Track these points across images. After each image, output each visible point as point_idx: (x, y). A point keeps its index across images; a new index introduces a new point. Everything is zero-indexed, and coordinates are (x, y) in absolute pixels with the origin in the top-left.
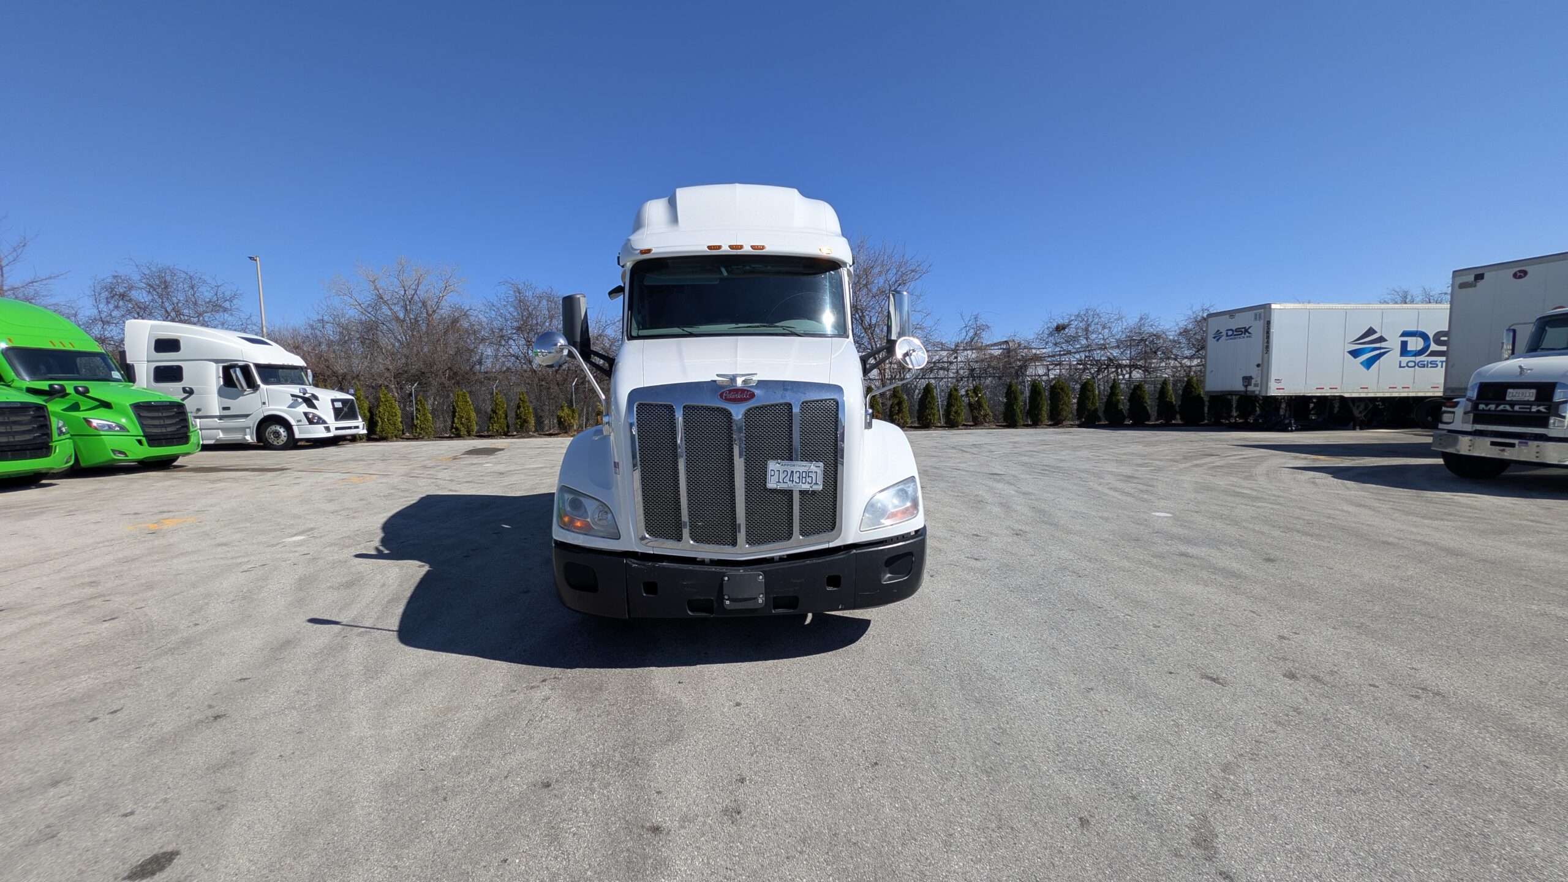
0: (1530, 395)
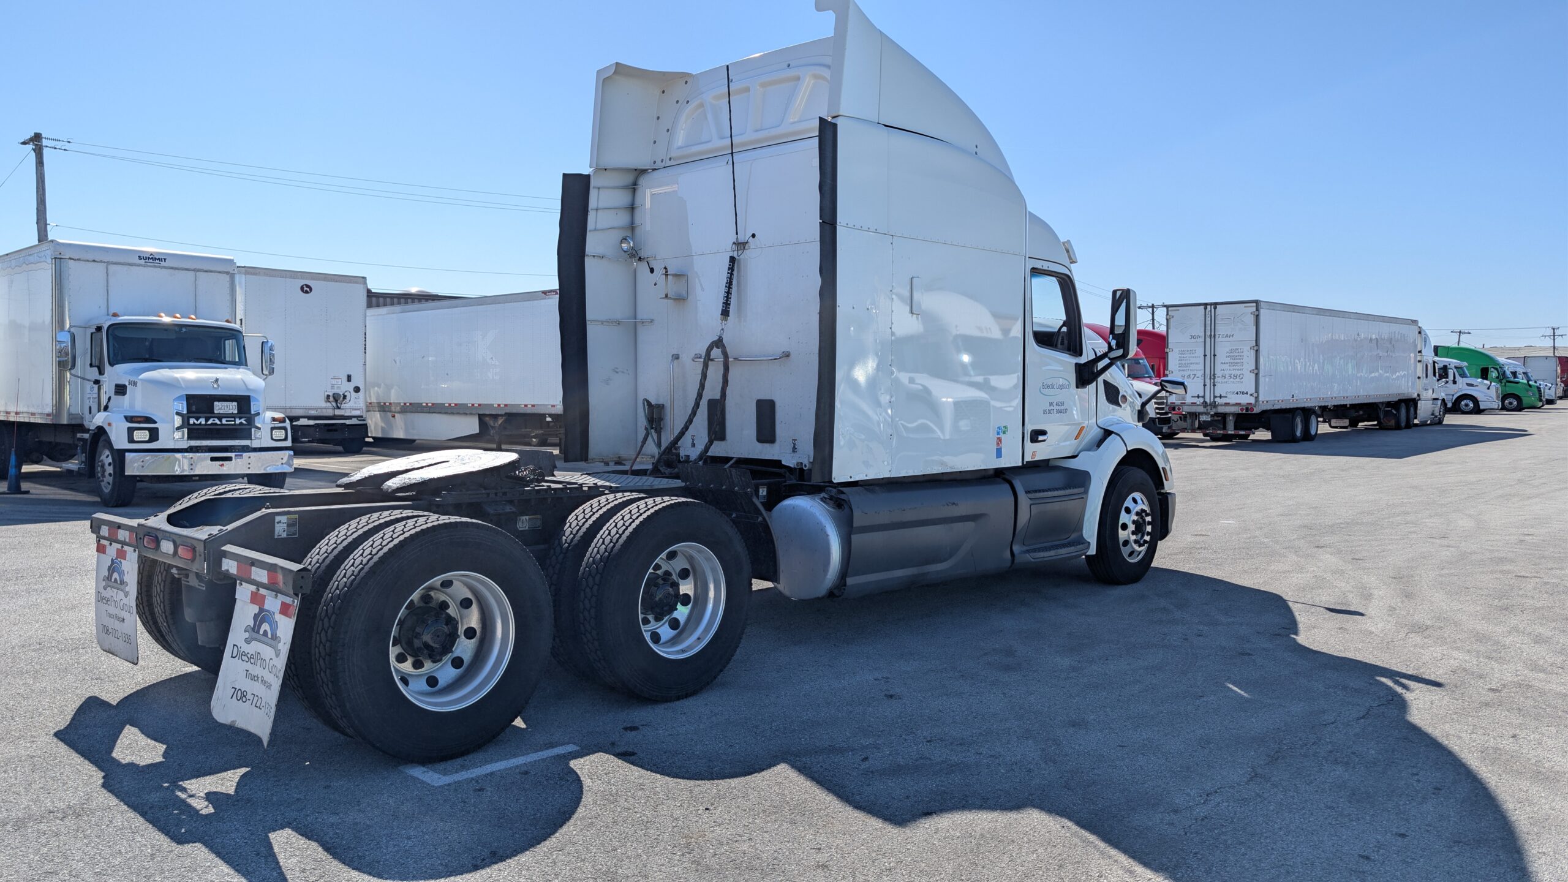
0: (232, 407)
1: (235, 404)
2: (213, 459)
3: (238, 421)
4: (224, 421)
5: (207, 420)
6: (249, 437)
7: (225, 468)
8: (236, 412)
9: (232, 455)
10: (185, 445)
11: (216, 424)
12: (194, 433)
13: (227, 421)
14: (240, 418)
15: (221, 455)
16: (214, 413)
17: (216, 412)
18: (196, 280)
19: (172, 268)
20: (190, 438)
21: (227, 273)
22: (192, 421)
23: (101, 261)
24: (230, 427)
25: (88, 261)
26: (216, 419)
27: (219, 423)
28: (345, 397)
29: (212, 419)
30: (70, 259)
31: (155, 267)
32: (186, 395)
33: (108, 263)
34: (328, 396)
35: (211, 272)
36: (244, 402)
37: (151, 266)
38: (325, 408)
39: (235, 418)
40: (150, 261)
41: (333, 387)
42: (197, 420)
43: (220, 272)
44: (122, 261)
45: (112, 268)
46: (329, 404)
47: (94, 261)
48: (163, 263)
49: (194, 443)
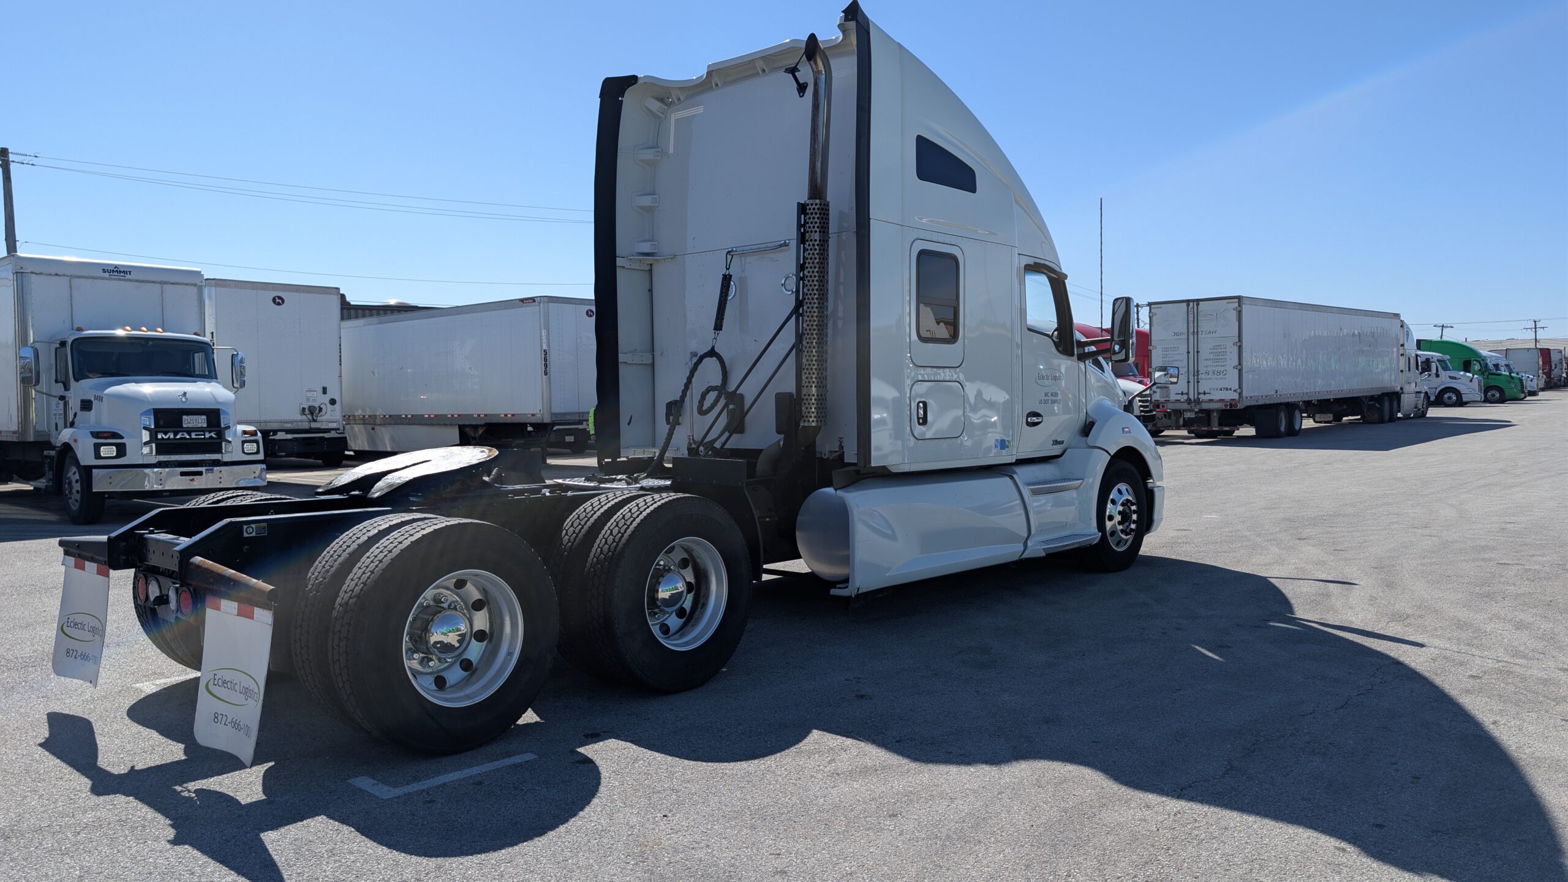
1: (204, 417)
2: (183, 474)
3: (207, 435)
4: (193, 436)
5: (175, 435)
6: (218, 450)
7: (195, 483)
8: (205, 425)
9: (203, 469)
10: (154, 460)
11: (185, 438)
12: (163, 448)
13: (196, 435)
14: (210, 432)
15: (191, 469)
16: (182, 427)
17: (184, 426)
18: (162, 293)
19: (137, 281)
20: (158, 452)
21: (195, 285)
22: (159, 436)
23: (64, 275)
24: (199, 441)
25: (50, 275)
26: (185, 433)
27: (188, 437)
28: (321, 409)
29: (181, 433)
30: (32, 273)
31: (120, 280)
32: (154, 409)
33: (72, 277)
34: (304, 409)
35: (178, 284)
36: (213, 415)
37: (115, 279)
38: (301, 421)
39: (204, 432)
40: (116, 274)
41: (308, 400)
42: (166, 435)
43: (187, 284)
44: (86, 275)
45: (75, 282)
46: (304, 417)
47: (57, 275)
48: (128, 276)
49: (163, 458)
